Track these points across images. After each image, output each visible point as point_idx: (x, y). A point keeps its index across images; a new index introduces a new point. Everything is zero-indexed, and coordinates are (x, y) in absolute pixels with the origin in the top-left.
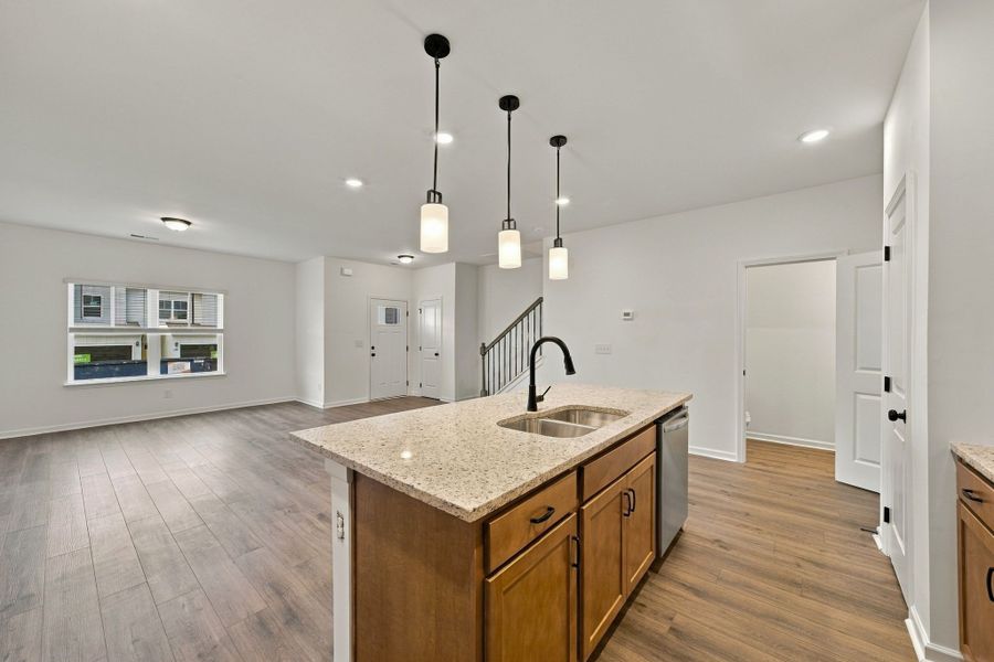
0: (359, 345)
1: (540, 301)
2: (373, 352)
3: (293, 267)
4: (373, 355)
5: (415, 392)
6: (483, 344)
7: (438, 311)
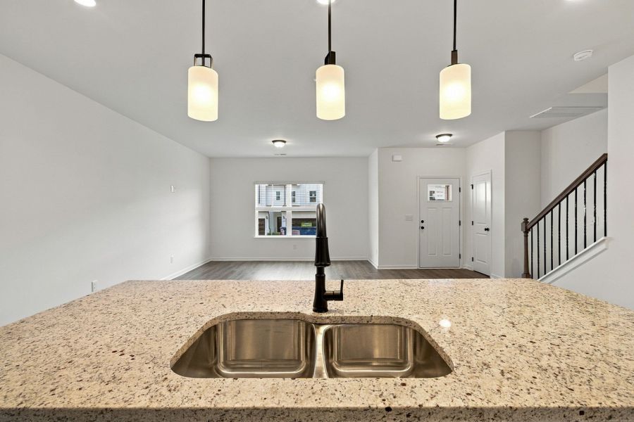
0: (409, 219)
1: (603, 160)
2: (423, 225)
3: (366, 159)
4: (423, 228)
5: (468, 266)
6: (526, 220)
7: (489, 185)
